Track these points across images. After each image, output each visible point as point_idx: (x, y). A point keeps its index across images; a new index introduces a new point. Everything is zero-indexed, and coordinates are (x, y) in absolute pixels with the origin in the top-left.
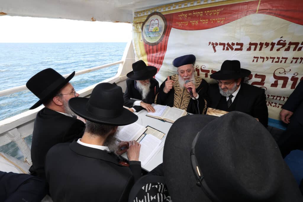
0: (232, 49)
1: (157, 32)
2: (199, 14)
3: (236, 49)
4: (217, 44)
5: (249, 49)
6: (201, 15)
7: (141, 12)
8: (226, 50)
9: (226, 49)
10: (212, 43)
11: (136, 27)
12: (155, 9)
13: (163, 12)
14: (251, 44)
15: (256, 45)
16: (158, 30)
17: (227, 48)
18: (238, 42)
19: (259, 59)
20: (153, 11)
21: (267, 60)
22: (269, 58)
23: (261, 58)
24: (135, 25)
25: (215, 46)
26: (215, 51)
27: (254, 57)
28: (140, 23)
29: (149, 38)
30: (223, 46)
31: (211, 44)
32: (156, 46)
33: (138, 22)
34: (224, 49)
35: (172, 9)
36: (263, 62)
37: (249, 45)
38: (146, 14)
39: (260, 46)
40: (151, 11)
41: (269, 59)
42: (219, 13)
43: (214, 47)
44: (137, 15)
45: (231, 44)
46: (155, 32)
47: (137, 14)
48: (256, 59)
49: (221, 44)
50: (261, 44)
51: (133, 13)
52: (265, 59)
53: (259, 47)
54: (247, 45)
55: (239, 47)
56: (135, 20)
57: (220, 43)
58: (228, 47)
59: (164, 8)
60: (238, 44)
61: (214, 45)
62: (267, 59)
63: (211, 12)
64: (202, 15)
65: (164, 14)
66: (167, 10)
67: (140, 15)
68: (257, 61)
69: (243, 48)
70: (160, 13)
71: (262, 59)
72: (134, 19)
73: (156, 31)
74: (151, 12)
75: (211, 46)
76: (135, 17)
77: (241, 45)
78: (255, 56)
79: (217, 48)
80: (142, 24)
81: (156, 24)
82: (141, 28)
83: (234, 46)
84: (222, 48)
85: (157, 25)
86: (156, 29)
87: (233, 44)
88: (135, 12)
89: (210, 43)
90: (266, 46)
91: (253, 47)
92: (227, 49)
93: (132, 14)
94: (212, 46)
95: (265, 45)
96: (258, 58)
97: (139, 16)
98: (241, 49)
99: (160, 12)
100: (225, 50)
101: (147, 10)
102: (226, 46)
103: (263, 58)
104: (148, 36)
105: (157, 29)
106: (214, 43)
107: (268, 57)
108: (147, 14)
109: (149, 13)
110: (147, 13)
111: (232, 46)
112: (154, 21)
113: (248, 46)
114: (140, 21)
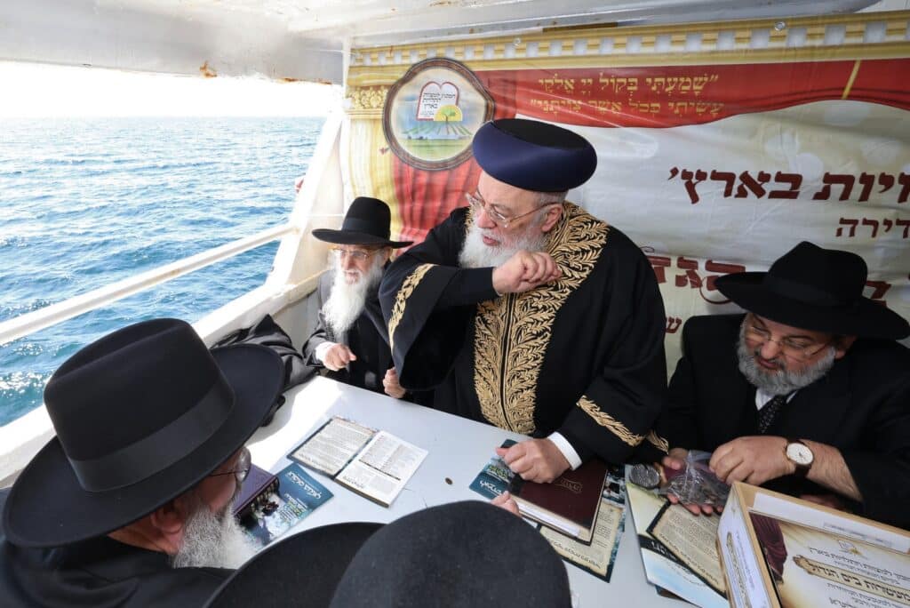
0: (760, 193)
1: (455, 123)
2: (622, 83)
3: (775, 195)
4: (701, 176)
5: (823, 195)
6: (629, 88)
7: (381, 50)
8: (736, 196)
9: (735, 191)
10: (684, 171)
11: (357, 101)
12: (438, 47)
13: (472, 61)
14: (829, 179)
15: (848, 180)
16: (459, 117)
17: (741, 189)
18: (783, 172)
19: (860, 226)
20: (432, 55)
21: (887, 231)
22: (894, 222)
23: (866, 222)
24: (357, 95)
25: (694, 180)
26: (695, 198)
27: (843, 221)
28: (377, 87)
29: (418, 143)
30: (725, 183)
31: (679, 175)
32: (447, 173)
33: (365, 82)
34: (728, 193)
35: (511, 54)
36: (874, 235)
37: (825, 181)
38: (398, 60)
39: (862, 186)
40: (422, 52)
41: (894, 226)
42: (700, 88)
43: (691, 188)
44: (361, 60)
45: (755, 176)
46: (447, 122)
47: (359, 55)
48: (847, 229)
49: (716, 176)
50: (867, 180)
51: (346, 54)
52: (882, 227)
53: (858, 188)
54: (817, 180)
55: (786, 187)
56: (354, 77)
57: (714, 172)
58: (745, 186)
59: (479, 48)
60: (781, 178)
61: (691, 180)
62: (886, 227)
63: (672, 83)
64: (635, 88)
65: (475, 69)
66: (490, 55)
67: (373, 59)
68: (852, 234)
69: (802, 190)
70: (460, 63)
71: (871, 228)
72: (350, 72)
73: (451, 119)
74: (420, 56)
75: (679, 183)
76: (351, 67)
77: (796, 180)
78: (846, 218)
79: (701, 188)
80: (385, 93)
81: (450, 96)
82: (382, 105)
83: (766, 184)
84: (723, 190)
85: (454, 99)
86: (448, 114)
87: (764, 177)
88: (352, 50)
89: (674, 172)
90: (883, 187)
91: (837, 189)
92: (742, 193)
93: (341, 56)
94: (685, 181)
95: (881, 183)
96: (855, 222)
97: (368, 62)
98: (791, 195)
99: (459, 58)
100: (732, 197)
101: (403, 48)
102: (738, 183)
103: (875, 224)
104: (414, 137)
105: (453, 114)
106: (691, 174)
107: (889, 218)
108: (406, 61)
109: (415, 60)
110: (403, 57)
111: (759, 183)
112: (441, 87)
113: (820, 186)
114: (375, 82)
